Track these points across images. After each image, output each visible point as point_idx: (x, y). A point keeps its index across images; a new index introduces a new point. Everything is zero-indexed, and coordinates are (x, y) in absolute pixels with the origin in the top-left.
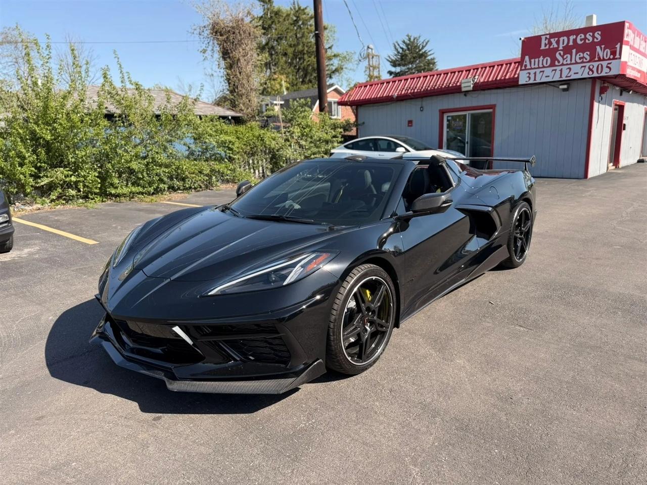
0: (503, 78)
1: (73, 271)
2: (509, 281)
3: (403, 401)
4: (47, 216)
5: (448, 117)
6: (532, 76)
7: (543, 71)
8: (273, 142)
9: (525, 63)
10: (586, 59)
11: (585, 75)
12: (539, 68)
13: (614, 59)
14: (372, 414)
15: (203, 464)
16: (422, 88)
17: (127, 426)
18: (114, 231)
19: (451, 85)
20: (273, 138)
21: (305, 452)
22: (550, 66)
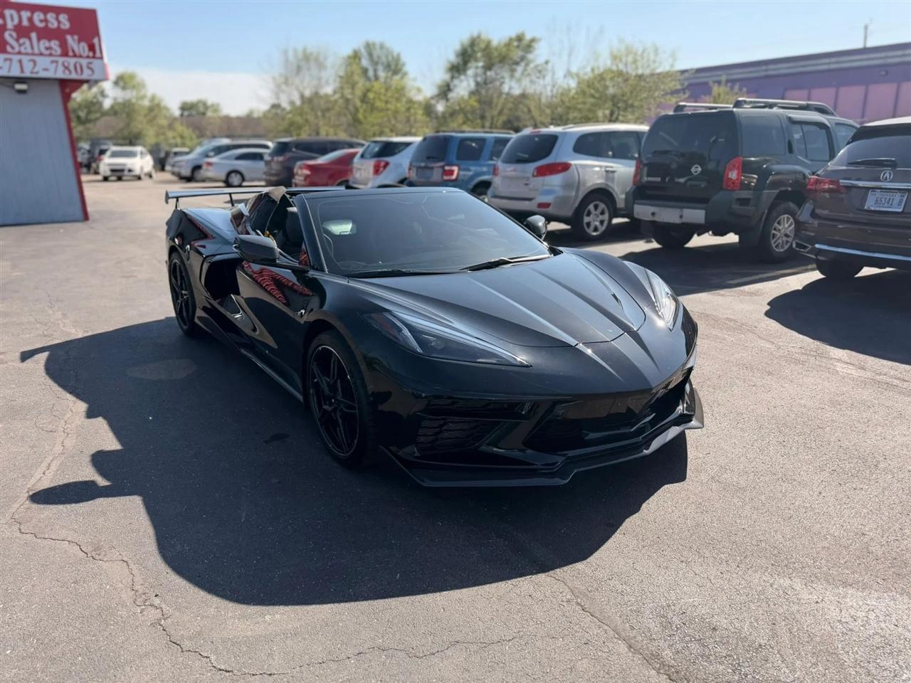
10: (56, 51)
13: (94, 57)
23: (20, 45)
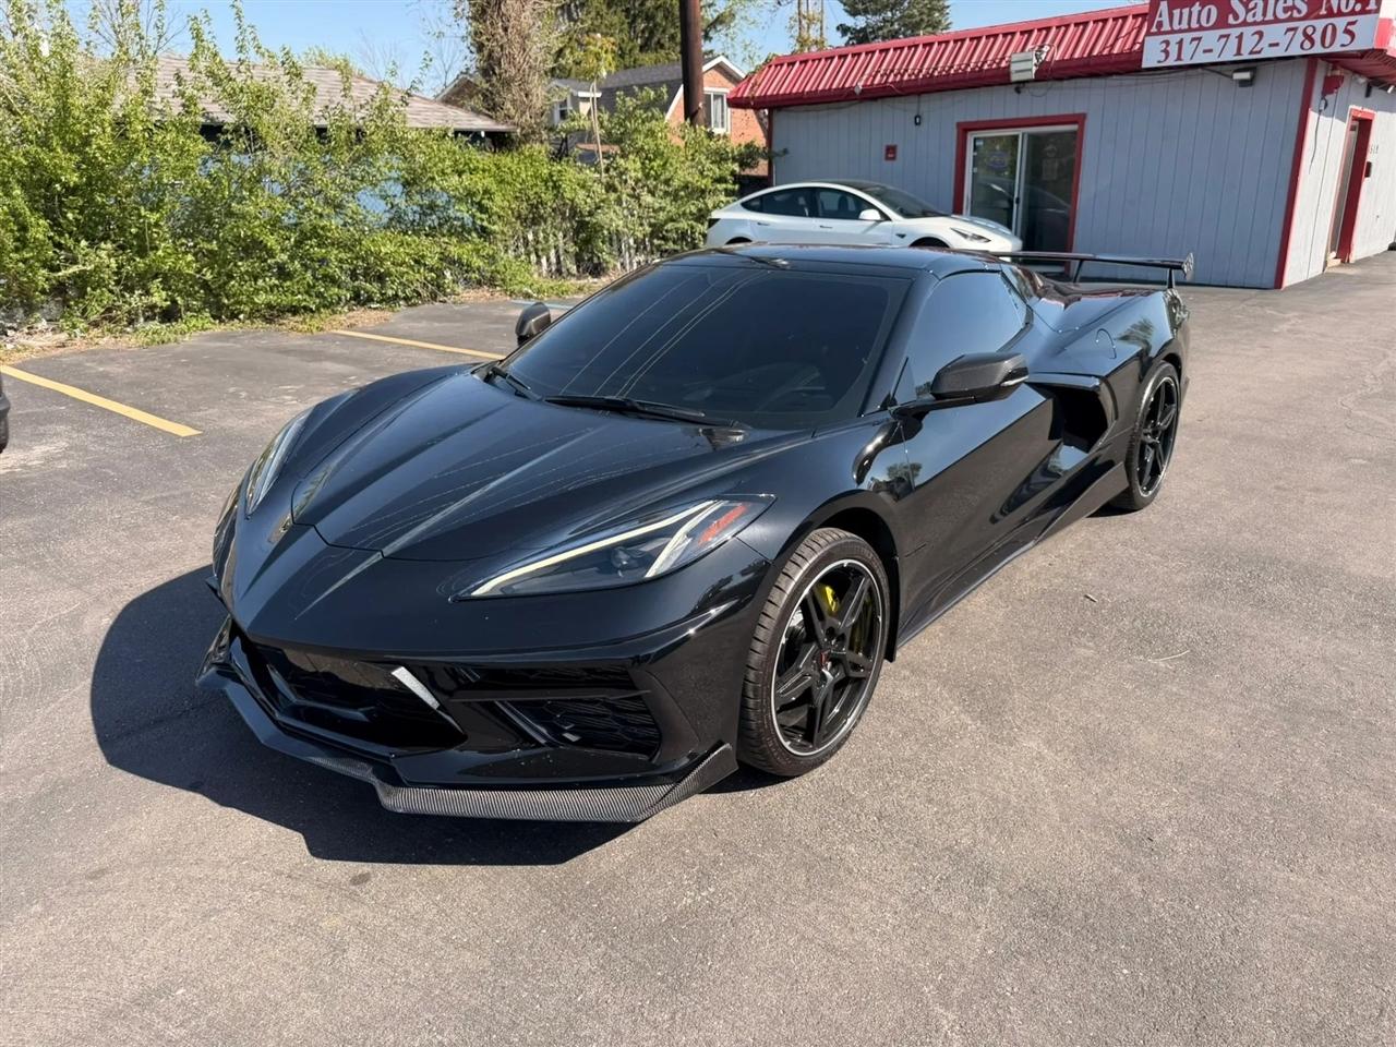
0: (1105, 52)
1: (147, 502)
2: (1124, 544)
3: (908, 842)
4: (79, 365)
5: (975, 140)
6: (1173, 49)
7: (1199, 39)
8: (582, 194)
9: (1157, 19)
10: (1299, 12)
11: (1295, 51)
12: (1190, 30)
13: (1363, 12)
14: (842, 874)
15: (470, 996)
16: (920, 71)
17: (294, 897)
18: (232, 404)
19: (986, 67)
20: (579, 183)
21: (699, 967)
22: (1215, 27)
23: (1248, 11)
